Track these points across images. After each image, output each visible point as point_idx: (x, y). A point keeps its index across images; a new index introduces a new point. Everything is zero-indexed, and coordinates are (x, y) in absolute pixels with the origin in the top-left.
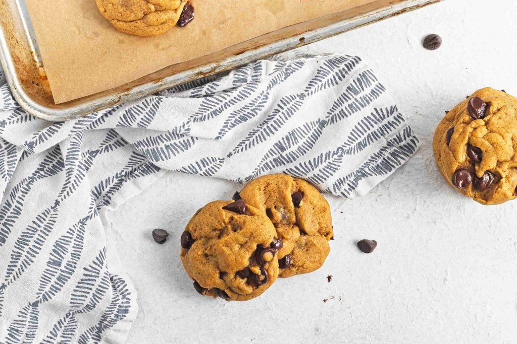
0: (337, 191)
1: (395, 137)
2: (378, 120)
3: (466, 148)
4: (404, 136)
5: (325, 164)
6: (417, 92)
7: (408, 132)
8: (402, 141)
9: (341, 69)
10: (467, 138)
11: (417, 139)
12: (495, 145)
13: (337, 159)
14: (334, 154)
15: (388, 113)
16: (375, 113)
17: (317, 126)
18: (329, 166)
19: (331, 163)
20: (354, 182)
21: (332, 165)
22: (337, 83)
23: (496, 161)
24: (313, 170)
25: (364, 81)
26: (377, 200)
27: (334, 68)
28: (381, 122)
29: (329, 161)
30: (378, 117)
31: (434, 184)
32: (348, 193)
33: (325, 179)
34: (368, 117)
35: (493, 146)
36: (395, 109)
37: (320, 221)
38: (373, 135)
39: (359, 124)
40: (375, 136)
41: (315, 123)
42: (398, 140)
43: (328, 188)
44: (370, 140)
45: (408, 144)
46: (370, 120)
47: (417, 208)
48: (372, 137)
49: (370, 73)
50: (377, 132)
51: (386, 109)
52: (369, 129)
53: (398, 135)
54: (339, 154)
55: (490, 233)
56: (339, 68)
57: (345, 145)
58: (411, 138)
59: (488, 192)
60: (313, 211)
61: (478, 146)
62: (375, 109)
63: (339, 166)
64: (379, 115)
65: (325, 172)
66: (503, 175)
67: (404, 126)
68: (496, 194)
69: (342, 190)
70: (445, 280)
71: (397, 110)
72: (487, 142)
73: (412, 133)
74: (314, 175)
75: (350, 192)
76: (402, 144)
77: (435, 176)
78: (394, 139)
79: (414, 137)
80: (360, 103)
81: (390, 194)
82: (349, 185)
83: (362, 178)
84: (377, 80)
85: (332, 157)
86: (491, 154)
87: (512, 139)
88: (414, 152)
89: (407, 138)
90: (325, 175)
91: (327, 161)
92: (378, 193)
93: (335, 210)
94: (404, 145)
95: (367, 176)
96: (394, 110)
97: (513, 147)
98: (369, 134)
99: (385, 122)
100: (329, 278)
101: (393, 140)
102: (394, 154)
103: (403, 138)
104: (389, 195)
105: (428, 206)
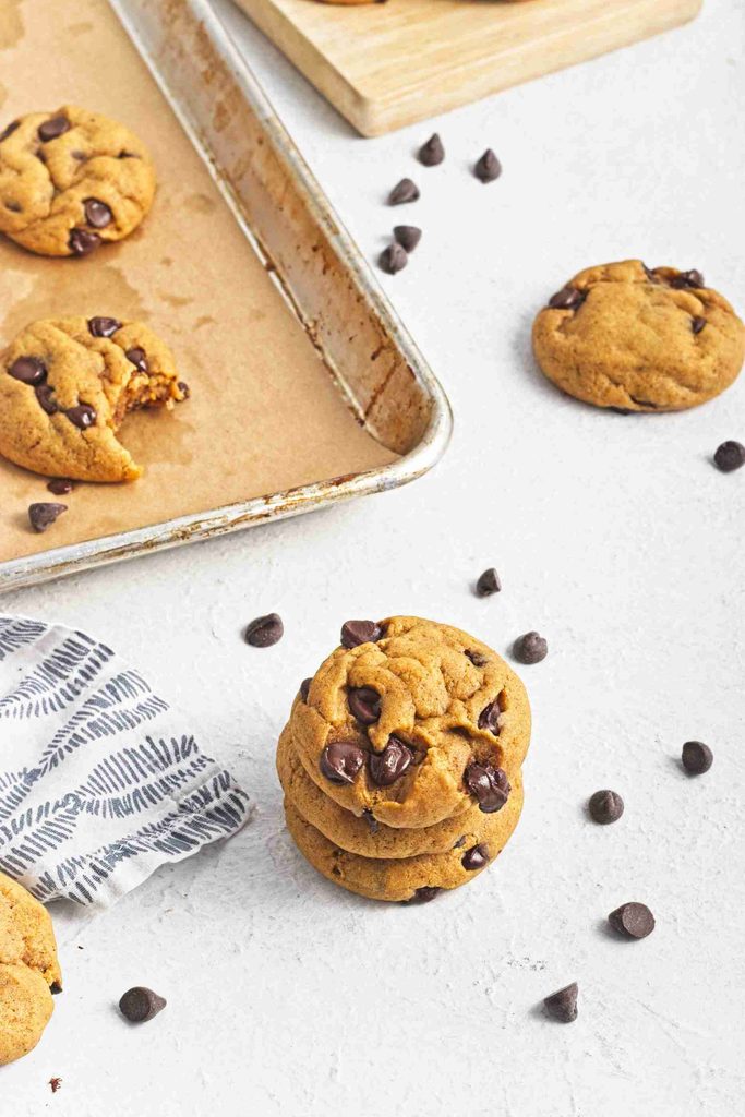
0: (67, 879)
1: (195, 793)
2: (156, 763)
3: (344, 697)
4: (216, 789)
5: (36, 826)
6: (239, 720)
7: (224, 782)
8: (211, 800)
9: (72, 682)
10: (344, 673)
11: (244, 794)
12: (406, 676)
13: (64, 817)
14: (57, 806)
15: (177, 752)
16: (147, 746)
17: (21, 781)
18: (47, 829)
19: (51, 824)
20: (107, 862)
21: (54, 828)
22: (63, 707)
23: (413, 712)
24: (10, 838)
25: (120, 688)
26: (161, 920)
27: (56, 681)
28: (162, 770)
29: (48, 819)
30: (156, 758)
31: (289, 884)
32: (92, 885)
33: (38, 854)
34: (133, 751)
35: (404, 680)
36: (192, 748)
37: (27, 934)
38: (146, 793)
39: (112, 757)
40: (151, 795)
41: (17, 776)
42: (201, 798)
43: (46, 873)
44: (140, 803)
45: (225, 805)
46: (136, 759)
47: (256, 931)
48: (144, 797)
49: (133, 675)
50: (154, 786)
51: (173, 741)
52: (138, 781)
53: (201, 788)
54: (70, 807)
55: (427, 974)
56: (68, 680)
57: (82, 791)
58: (230, 791)
59: (402, 784)
60: (10, 912)
61: (371, 682)
62: (148, 739)
63: (71, 832)
64: (157, 752)
65: (37, 841)
66: (433, 740)
67: (215, 772)
68: (421, 778)
69: (79, 878)
70: (333, 1071)
71: (196, 749)
72: (388, 671)
73: (231, 782)
74: (13, 850)
75: (96, 883)
76: (210, 806)
77: (291, 868)
78: (194, 797)
79: (237, 791)
80: (113, 722)
81: (191, 906)
82: (94, 867)
83: (124, 858)
84: (149, 690)
85: (54, 811)
86: (400, 695)
87: (443, 672)
88: (240, 824)
89: (222, 793)
90: (38, 845)
91: (43, 819)
92: (165, 906)
93: (65, 944)
94: (217, 809)
95: (135, 854)
96: (189, 748)
97: (447, 687)
98: (137, 790)
99: (173, 769)
100: (54, 1084)
101: (191, 801)
102: (196, 825)
103: (213, 793)
104: (189, 909)
105: (281, 927)
